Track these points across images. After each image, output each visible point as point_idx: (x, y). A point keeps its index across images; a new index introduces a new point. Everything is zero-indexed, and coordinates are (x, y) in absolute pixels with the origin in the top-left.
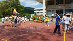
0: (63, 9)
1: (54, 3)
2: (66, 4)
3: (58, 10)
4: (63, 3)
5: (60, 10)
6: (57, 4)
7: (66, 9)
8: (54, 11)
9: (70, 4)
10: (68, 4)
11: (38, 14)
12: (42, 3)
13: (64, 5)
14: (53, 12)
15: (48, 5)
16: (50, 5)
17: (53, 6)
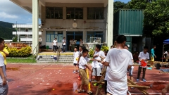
0: (83, 30)
1: (61, 15)
2: (88, 19)
3: (72, 33)
4: (81, 18)
5: (76, 33)
6: (68, 18)
7: (89, 30)
8: (62, 33)
9: (96, 21)
10: (92, 21)
11: (22, 40)
12: (30, 10)
13: (85, 22)
14: (60, 35)
15: (47, 17)
16: (52, 18)
17: (59, 22)
